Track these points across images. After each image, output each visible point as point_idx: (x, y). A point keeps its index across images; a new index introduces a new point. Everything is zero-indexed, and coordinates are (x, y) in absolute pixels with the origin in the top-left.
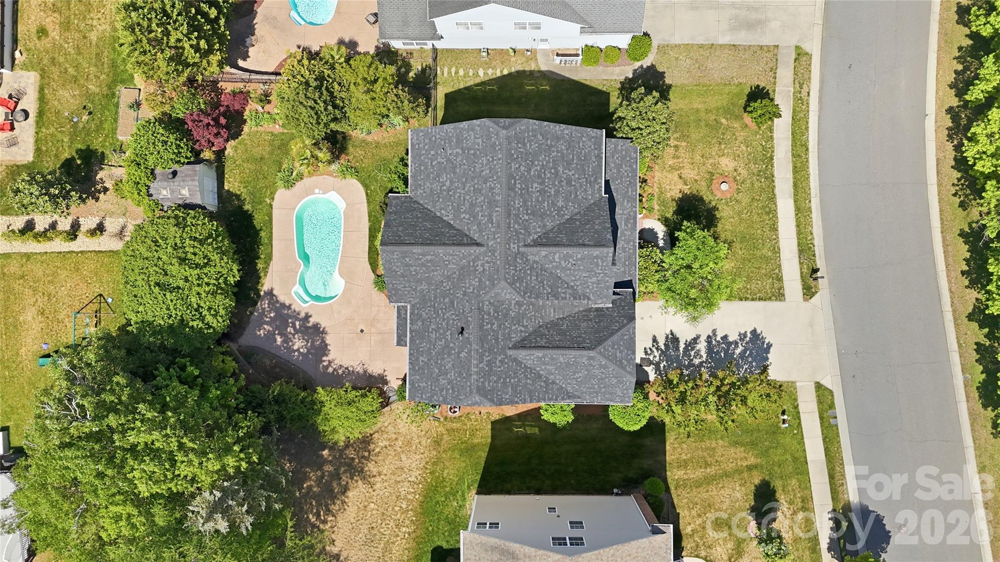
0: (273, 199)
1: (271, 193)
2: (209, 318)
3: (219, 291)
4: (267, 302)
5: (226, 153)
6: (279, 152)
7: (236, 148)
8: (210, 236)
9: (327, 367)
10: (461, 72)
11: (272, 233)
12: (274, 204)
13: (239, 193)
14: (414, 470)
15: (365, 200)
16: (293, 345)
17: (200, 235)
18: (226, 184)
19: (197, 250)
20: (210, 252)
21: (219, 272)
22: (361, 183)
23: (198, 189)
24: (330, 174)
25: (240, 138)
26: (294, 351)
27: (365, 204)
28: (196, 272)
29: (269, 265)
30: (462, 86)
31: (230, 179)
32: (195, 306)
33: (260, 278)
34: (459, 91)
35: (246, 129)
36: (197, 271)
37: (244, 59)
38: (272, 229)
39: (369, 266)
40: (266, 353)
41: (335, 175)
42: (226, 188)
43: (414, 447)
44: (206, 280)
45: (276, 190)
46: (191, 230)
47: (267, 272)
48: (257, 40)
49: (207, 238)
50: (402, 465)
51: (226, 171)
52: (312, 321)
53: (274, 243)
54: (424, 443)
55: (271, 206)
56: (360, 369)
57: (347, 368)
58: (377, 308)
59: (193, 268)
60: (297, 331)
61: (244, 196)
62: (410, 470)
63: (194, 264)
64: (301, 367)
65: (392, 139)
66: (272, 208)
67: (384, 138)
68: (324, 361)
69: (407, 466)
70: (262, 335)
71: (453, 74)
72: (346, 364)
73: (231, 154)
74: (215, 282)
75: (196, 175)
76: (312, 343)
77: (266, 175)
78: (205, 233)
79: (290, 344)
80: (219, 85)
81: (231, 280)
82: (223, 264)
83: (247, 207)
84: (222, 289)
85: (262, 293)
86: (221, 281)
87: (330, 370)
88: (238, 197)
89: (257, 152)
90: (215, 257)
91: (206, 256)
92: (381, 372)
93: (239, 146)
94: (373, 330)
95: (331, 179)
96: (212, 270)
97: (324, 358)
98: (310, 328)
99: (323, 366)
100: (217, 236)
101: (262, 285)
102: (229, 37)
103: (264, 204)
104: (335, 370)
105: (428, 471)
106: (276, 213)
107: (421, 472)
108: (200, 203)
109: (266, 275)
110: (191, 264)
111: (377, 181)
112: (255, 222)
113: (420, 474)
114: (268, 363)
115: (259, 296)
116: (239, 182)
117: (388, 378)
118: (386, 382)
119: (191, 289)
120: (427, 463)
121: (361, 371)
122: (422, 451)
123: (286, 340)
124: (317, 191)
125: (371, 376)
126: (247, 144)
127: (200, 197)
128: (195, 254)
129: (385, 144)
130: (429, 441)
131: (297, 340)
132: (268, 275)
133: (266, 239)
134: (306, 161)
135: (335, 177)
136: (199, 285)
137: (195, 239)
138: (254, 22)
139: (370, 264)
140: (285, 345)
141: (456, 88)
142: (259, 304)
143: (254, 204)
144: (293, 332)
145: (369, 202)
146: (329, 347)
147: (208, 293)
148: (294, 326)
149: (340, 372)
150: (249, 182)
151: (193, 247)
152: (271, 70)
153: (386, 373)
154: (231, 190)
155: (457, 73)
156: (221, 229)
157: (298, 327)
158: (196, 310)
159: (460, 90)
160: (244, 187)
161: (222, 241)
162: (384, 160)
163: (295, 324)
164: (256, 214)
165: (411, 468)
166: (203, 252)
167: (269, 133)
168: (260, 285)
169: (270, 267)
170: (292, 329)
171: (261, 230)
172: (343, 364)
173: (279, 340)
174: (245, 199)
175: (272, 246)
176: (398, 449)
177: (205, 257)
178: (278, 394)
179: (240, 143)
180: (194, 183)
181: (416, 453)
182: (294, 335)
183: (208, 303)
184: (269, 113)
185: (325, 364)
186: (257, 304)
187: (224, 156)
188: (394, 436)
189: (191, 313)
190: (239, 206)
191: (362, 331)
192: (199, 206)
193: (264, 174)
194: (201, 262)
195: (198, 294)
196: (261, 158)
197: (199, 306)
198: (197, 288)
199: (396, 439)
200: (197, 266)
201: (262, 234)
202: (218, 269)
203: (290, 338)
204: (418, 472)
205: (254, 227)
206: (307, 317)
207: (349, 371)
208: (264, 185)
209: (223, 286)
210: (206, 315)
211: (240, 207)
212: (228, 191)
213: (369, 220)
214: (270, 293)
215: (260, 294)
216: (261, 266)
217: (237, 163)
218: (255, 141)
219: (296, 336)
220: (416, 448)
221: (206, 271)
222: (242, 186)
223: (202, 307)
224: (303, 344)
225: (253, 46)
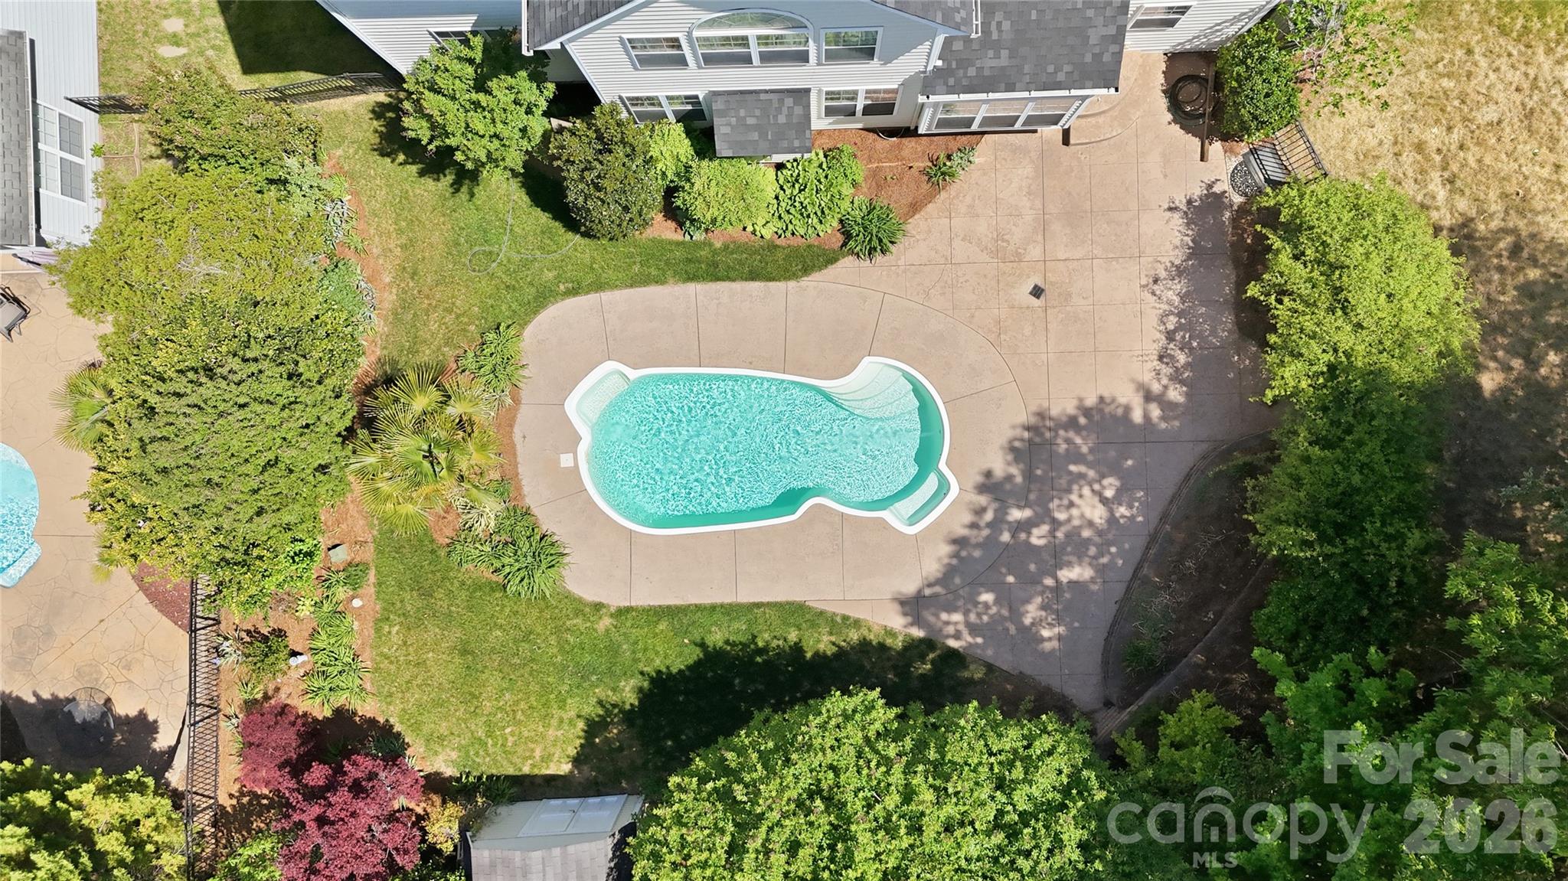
0: (598, 607)
1: (578, 612)
2: (1045, 782)
3: (932, 755)
4: (944, 616)
5: (449, 771)
6: (440, 594)
7: (435, 740)
8: (725, 795)
9: (1167, 406)
10: (174, 25)
11: (713, 608)
12: (616, 600)
13: (581, 725)
14: (1532, 72)
15: (593, 297)
16: (1091, 524)
17: (722, 831)
18: (552, 770)
19: (779, 838)
20: (782, 789)
21: (860, 755)
22: (536, 313)
23: (557, 852)
24: (507, 421)
25: (397, 728)
26: (1112, 520)
27: (606, 296)
28: (864, 838)
29: (822, 613)
30: (219, 22)
31: (538, 754)
32: (999, 838)
33: (864, 645)
34: (233, 29)
35: (367, 708)
36: (860, 830)
37: (152, 728)
38: (699, 608)
39: (816, 276)
40: (1128, 606)
41: (509, 401)
42: (565, 768)
43: (1446, 83)
44: (892, 800)
45: (569, 596)
46: (704, 865)
47: (845, 618)
48: (92, 690)
49: (732, 804)
50: (1514, 116)
51: (511, 771)
52: (1000, 465)
53: (745, 597)
54: (1430, 53)
55: (622, 612)
56: (1172, 292)
57: (1170, 336)
58: (957, 243)
59: (849, 854)
60: (1044, 516)
61: (592, 710)
62: (1534, 86)
63: (832, 847)
64: (1170, 492)
65: (388, 225)
66: (629, 610)
67: (386, 252)
68: (1146, 417)
69: (1518, 98)
70: (1060, 630)
71: (182, 51)
72: (1152, 340)
73: (454, 755)
74: (898, 768)
75: (507, 863)
76: (1079, 459)
77: (519, 634)
78: (715, 813)
79: (1086, 533)
80: (228, 803)
81: (883, 715)
82: (829, 741)
83: (628, 694)
84: (921, 746)
85: (918, 633)
86: (892, 751)
87: (1176, 394)
88: (594, 727)
89: (443, 668)
90: (800, 774)
91: (800, 804)
92: (1177, 220)
93: (426, 729)
94: (1035, 252)
95: (524, 414)
96: (851, 780)
97: (1137, 416)
98: (1029, 475)
99: (1163, 418)
100: (724, 770)
101: (891, 633)
102: (28, 762)
103: (616, 637)
104: (1175, 378)
105: (1536, 25)
106: (644, 597)
107: (1541, 50)
108: (610, 843)
109: (857, 623)
110: (832, 860)
111: (526, 264)
112: (678, 665)
113: (1549, 51)
114: (1164, 598)
115: (928, 644)
116: (547, 726)
117: (1197, 191)
118: (1213, 201)
119: (931, 856)
120: (1503, 31)
121: (1179, 286)
122: (1460, 53)
123: (1072, 546)
124: (566, 460)
125: (1196, 252)
126: (419, 705)
127: (586, 846)
128: (793, 848)
129: (404, 247)
130: (1420, 34)
131: (1075, 512)
132: (854, 614)
133: (736, 625)
134: (442, 456)
135: (517, 400)
136: (916, 829)
137: (735, 849)
138: (32, 700)
139: (806, 271)
140: (1093, 551)
141: (224, 41)
142: (953, 643)
143: (618, 670)
144: (1045, 528)
145: (599, 286)
146: (1091, 401)
147: (941, 792)
148: (1026, 526)
149: (1182, 358)
150: (546, 689)
151: (767, 852)
152: (184, 637)
153: (1181, 202)
154: (572, 752)
155: (175, 40)
156: (699, 763)
157: (1027, 513)
158: (1013, 834)
159: (230, 28)
160: (562, 704)
161: (741, 751)
162: (457, 244)
163: (1019, 522)
164: (649, 661)
165: (1526, 85)
166: (785, 815)
167: (378, 630)
168: (889, 641)
169: (830, 608)
170: (1036, 531)
171: (702, 645)
172: (1153, 349)
173: (1075, 573)
174: (600, 703)
175: (758, 605)
176: (1455, 136)
177: (802, 806)
178: (1314, 525)
179: (416, 727)
180: (537, 867)
181: (1469, 75)
182: (1056, 524)
183: (984, 793)
184: (314, 634)
185: (1155, 412)
186: (953, 653)
187: (459, 780)
188: (1409, 157)
189: (1027, 854)
190: (622, 721)
191: (1037, 292)
192: (620, 846)
193: (515, 641)
194: (824, 821)
195: (948, 829)
196: (464, 652)
197: (997, 824)
198: (929, 833)
199: (1420, 147)
200: (840, 834)
201: (717, 638)
202: (846, 757)
203: (1068, 535)
204: (1541, 56)
205: (696, 667)
206: (989, 485)
207: (1179, 328)
208: (553, 640)
209: (908, 743)
210: (1030, 798)
211: (629, 717)
212: (577, 761)
213: (660, 281)
214: (914, 606)
215: (921, 641)
216: (825, 638)
217: (481, 733)
218: (407, 676)
219: (1061, 516)
220: (1449, 75)
221: (859, 805)
222: (556, 712)
223: (1000, 813)
224: (1086, 491)
225: (108, 700)
